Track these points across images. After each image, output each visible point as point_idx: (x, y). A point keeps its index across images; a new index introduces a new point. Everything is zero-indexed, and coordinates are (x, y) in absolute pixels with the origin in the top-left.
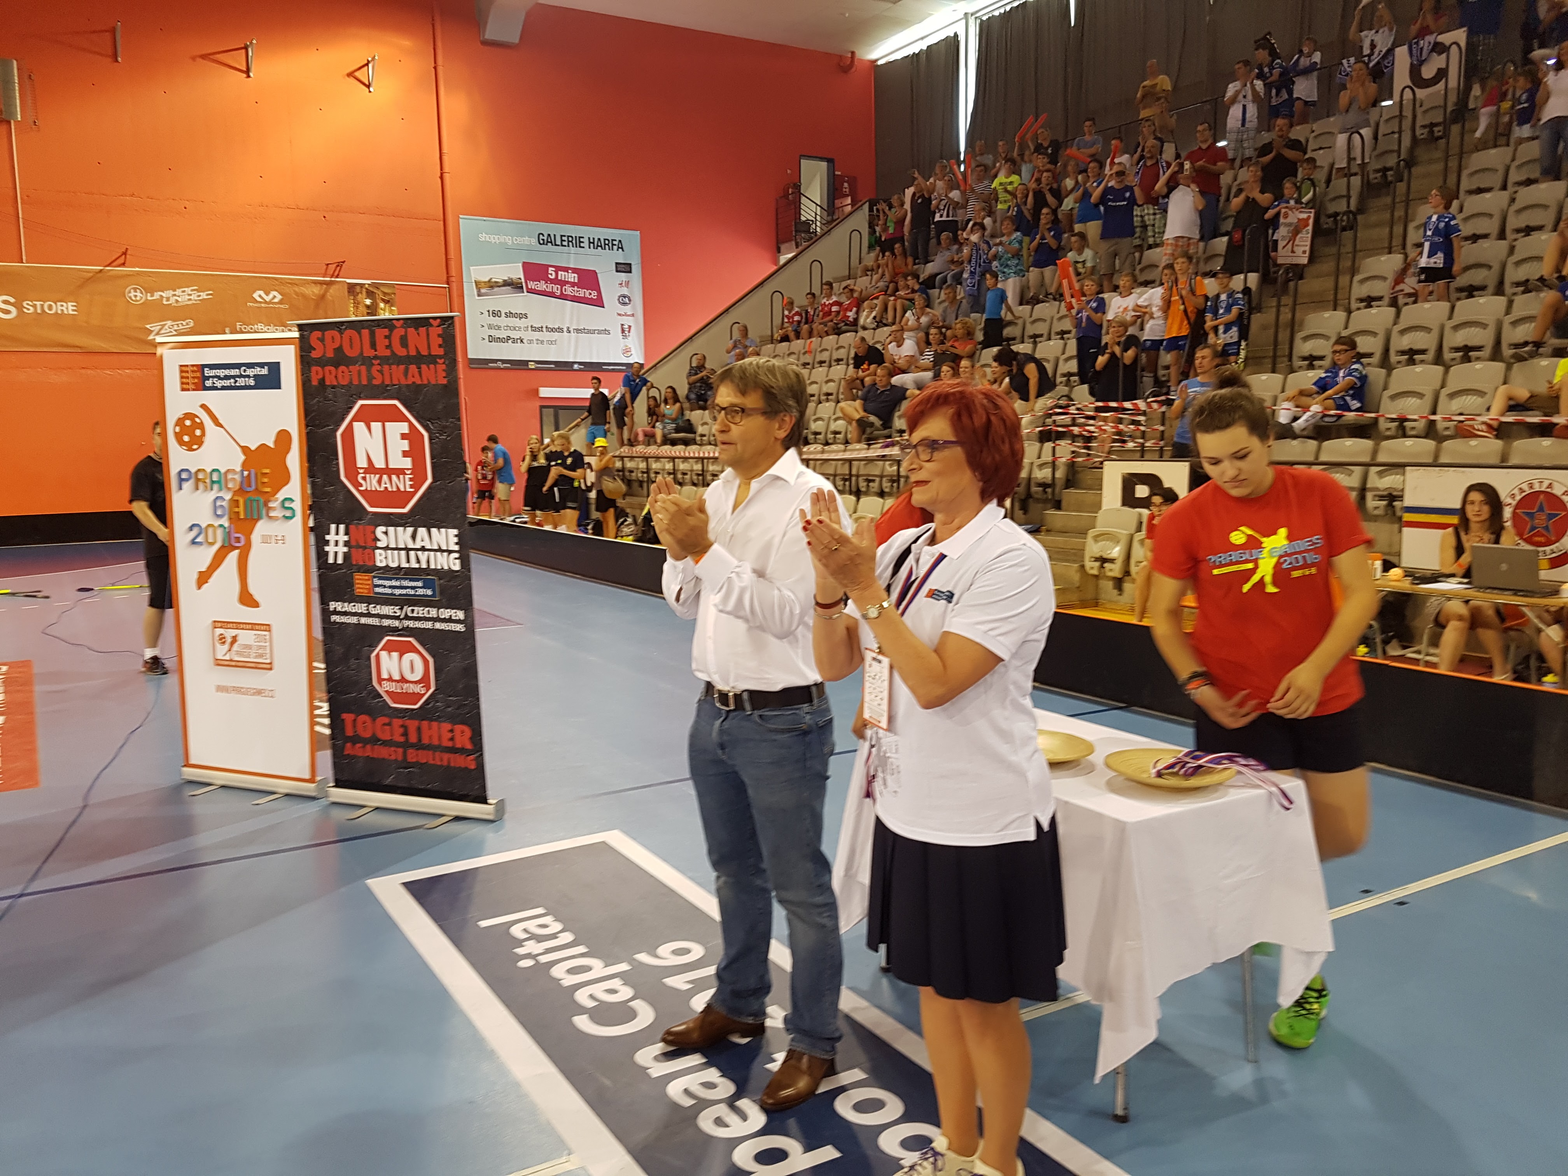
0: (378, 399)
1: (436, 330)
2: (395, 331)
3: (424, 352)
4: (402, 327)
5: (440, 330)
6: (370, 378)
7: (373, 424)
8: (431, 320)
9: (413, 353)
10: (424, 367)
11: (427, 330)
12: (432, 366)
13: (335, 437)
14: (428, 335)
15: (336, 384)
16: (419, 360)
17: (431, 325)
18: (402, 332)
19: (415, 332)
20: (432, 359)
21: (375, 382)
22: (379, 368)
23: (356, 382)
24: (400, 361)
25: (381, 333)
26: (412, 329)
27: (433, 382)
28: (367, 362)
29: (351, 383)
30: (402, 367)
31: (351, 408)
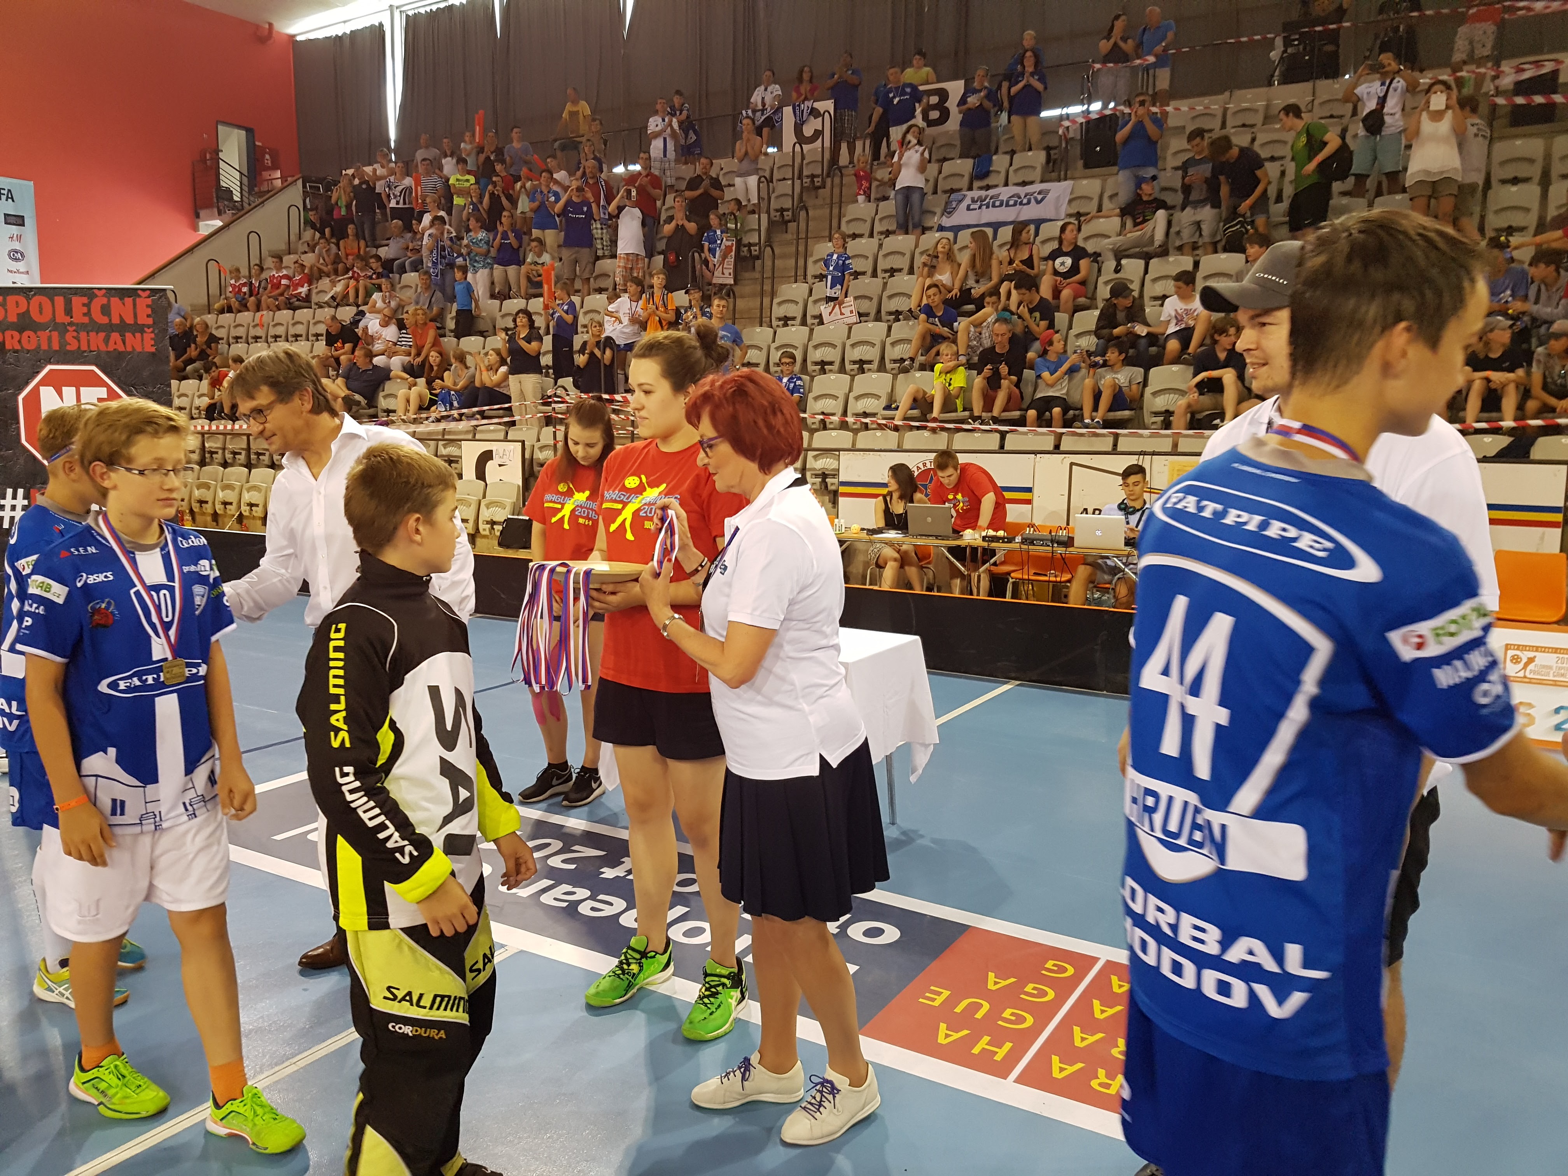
0: (73, 364)
1: (143, 303)
2: (95, 300)
3: (130, 320)
4: (104, 296)
5: (149, 301)
6: (62, 345)
7: (64, 388)
8: (140, 292)
9: (116, 320)
10: (128, 335)
11: (134, 301)
12: (138, 335)
13: (17, 401)
14: (135, 305)
15: (19, 348)
16: (123, 328)
17: (139, 296)
18: (104, 301)
19: (120, 302)
20: (139, 329)
21: (68, 348)
22: (75, 334)
23: (44, 347)
24: (99, 328)
25: (77, 301)
26: (117, 299)
27: (139, 349)
28: (62, 329)
29: (39, 347)
30: (102, 335)
31: (38, 373)
